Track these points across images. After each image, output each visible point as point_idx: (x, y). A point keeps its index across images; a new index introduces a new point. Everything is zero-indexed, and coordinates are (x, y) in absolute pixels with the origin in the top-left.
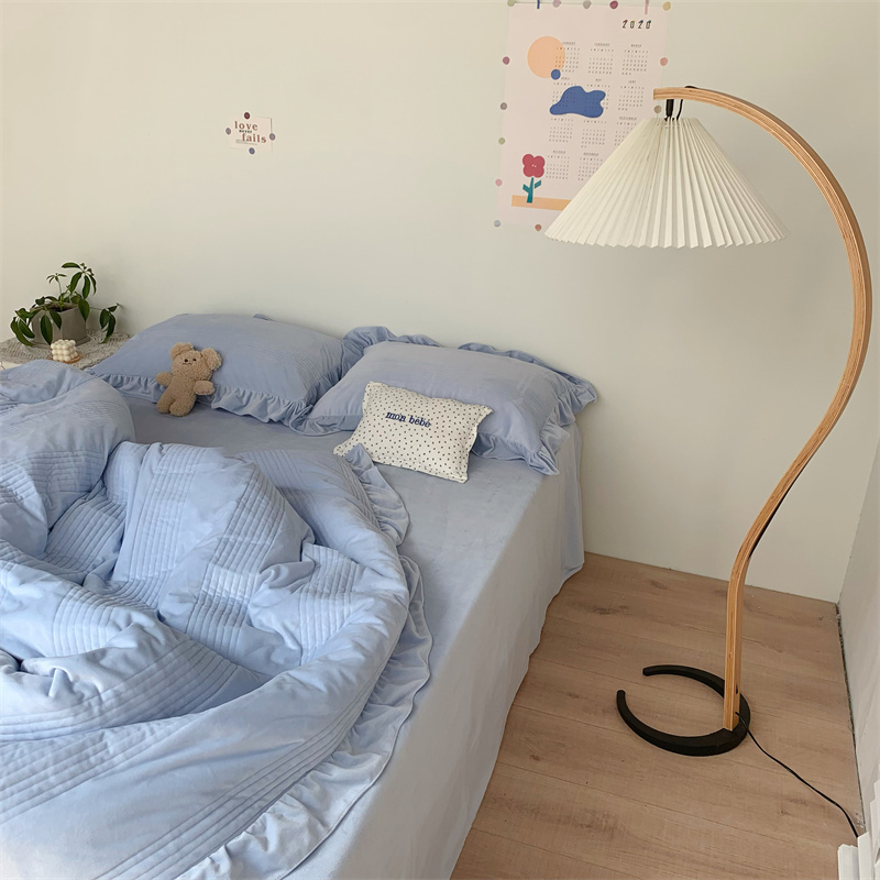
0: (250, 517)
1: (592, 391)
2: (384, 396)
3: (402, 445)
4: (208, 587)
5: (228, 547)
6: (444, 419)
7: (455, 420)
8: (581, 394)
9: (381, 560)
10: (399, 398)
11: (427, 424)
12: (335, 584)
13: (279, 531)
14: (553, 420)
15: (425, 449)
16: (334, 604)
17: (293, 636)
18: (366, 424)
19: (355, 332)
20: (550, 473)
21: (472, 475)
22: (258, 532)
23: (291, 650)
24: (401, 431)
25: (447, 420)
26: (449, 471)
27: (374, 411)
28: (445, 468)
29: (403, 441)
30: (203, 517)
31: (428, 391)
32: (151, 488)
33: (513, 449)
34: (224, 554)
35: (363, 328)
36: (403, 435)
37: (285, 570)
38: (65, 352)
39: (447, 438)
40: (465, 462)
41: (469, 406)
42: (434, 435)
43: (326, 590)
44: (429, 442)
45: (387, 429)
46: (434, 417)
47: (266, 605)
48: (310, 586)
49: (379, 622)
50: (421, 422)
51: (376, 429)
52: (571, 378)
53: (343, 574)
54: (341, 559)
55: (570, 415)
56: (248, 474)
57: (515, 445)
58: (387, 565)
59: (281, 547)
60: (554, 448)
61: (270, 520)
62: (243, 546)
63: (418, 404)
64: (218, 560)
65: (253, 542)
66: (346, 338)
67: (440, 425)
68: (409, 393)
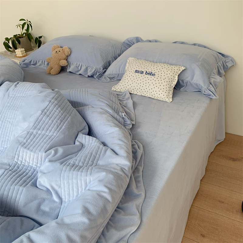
0: (48, 119)
1: (233, 60)
2: (135, 63)
3: (142, 85)
4: (18, 159)
5: (32, 137)
6: (161, 72)
7: (167, 73)
8: (228, 62)
9: (118, 144)
10: (141, 64)
11: (154, 75)
12: (87, 160)
13: (63, 127)
14: (215, 73)
15: (152, 86)
16: (81, 175)
17: (57, 193)
18: (126, 76)
19: (127, 40)
20: (214, 97)
21: (175, 98)
22: (50, 128)
23: (54, 202)
24: (141, 78)
25: (163, 73)
26: (163, 97)
27: (130, 70)
28: (162, 95)
29: (142, 83)
30: (25, 119)
31: (155, 61)
32: (6, 104)
33: (195, 86)
34: (29, 141)
35: (130, 38)
36: (142, 80)
37: (61, 150)
38: (20, 53)
39: (163, 81)
40: (171, 92)
41: (174, 66)
42: (157, 80)
43: (81, 164)
44: (154, 83)
45: (135, 78)
46: (157, 71)
47: (45, 172)
48: (71, 161)
49: (106, 190)
50: (151, 74)
51: (130, 78)
52: (223, 55)
53: (94, 153)
54: (96, 144)
55: (222, 71)
56: (52, 96)
57: (196, 84)
58: (121, 148)
59: (62, 136)
60: (216, 86)
61: (59, 121)
62: (40, 136)
63: (150, 66)
64: (25, 144)
65: (46, 134)
66: (124, 42)
67: (159, 76)
68: (146, 61)
